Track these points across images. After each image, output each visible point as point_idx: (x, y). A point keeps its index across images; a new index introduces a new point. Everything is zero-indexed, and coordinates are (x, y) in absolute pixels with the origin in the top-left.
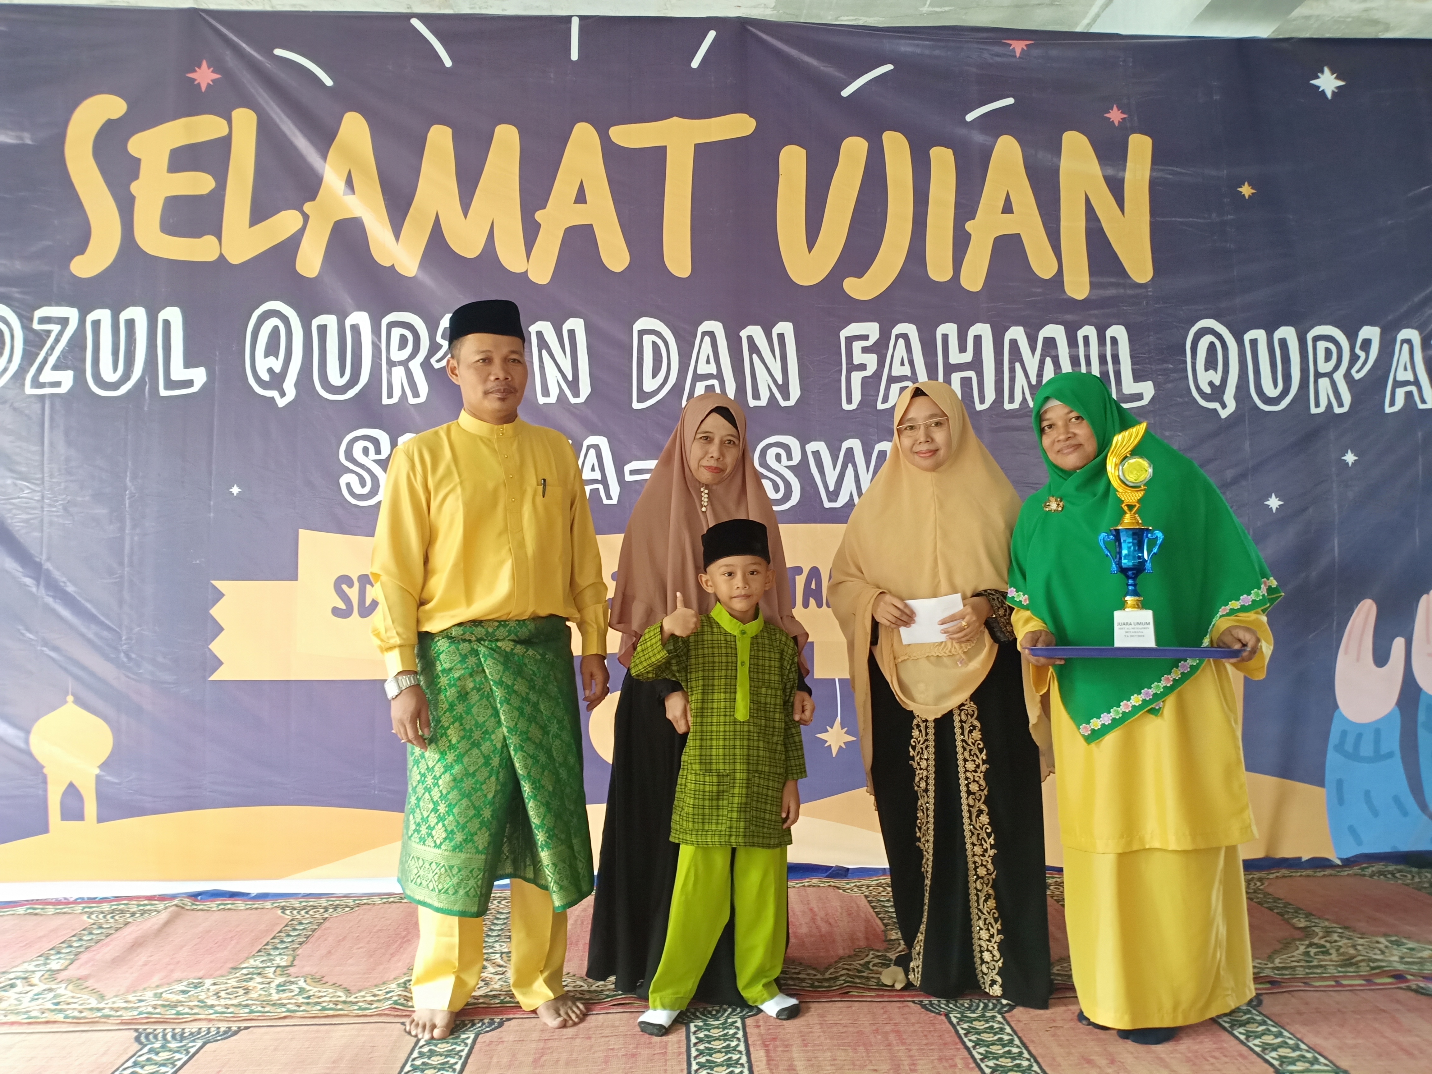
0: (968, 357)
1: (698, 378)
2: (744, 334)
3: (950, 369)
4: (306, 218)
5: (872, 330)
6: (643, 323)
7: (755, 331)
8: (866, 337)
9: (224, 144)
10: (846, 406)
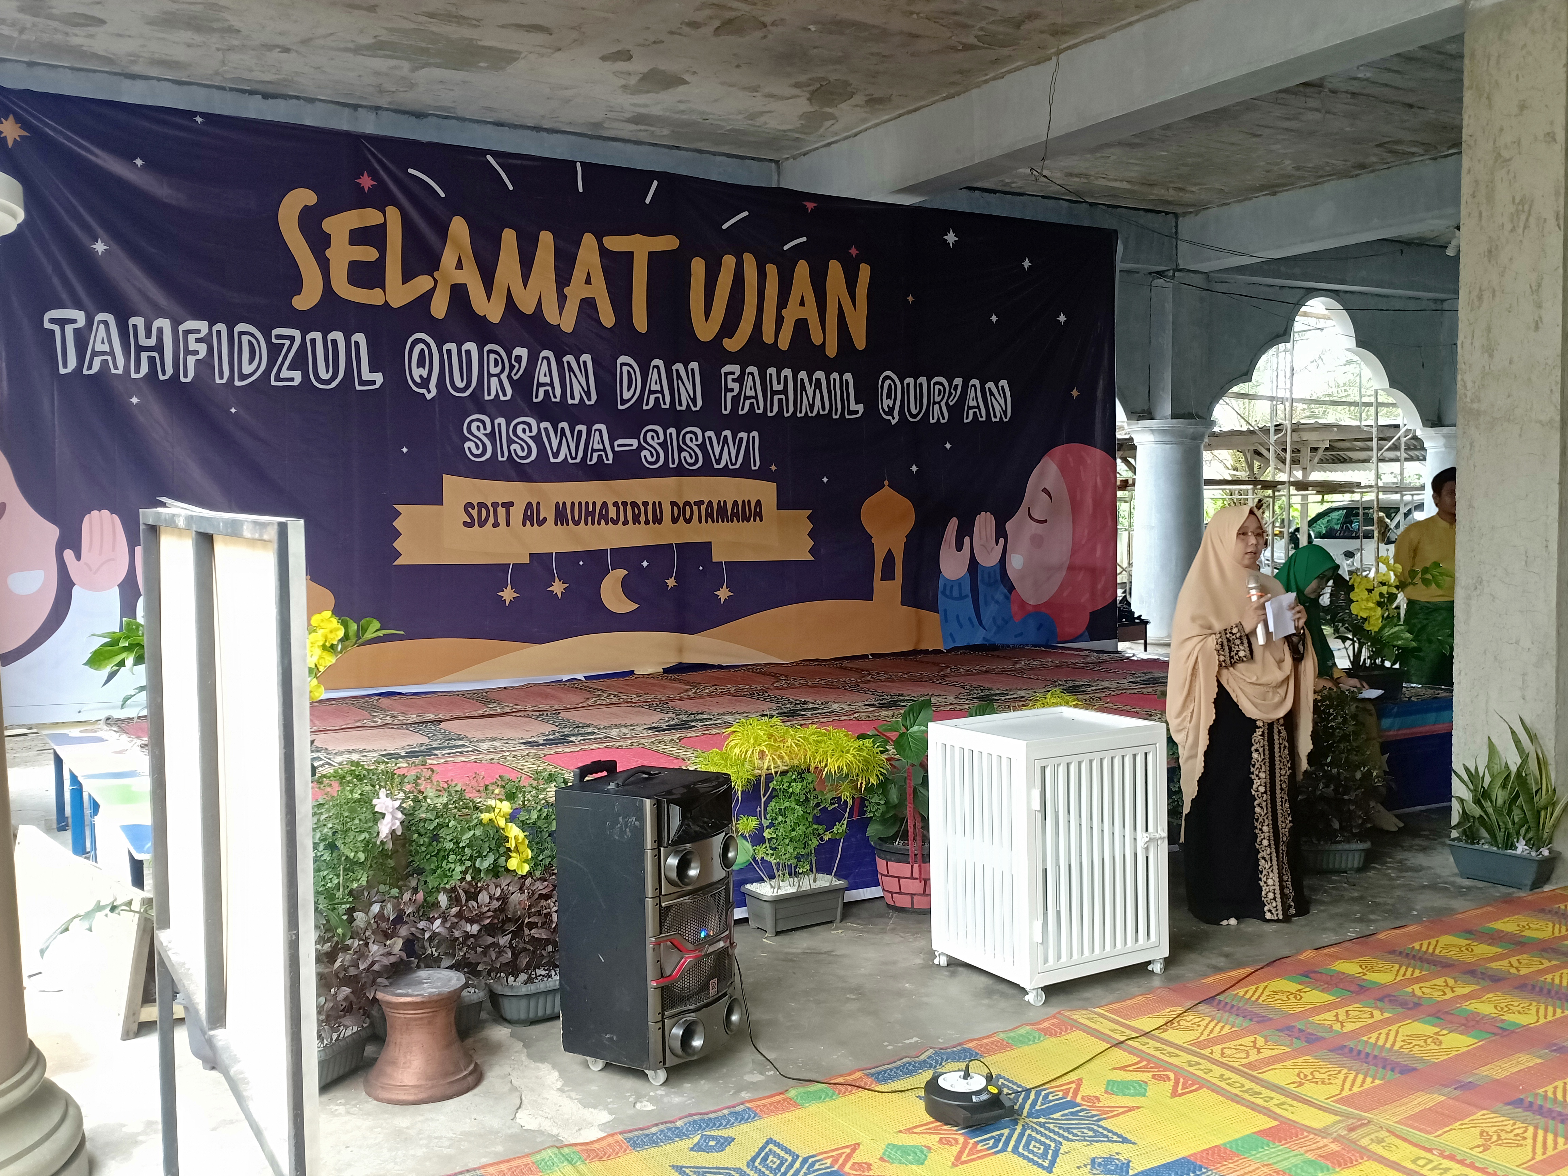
0: (781, 387)
1: (651, 392)
2: (674, 368)
3: (774, 393)
4: (436, 281)
5: (736, 368)
6: (623, 359)
7: (679, 366)
8: (733, 373)
9: (382, 228)
10: (724, 412)
